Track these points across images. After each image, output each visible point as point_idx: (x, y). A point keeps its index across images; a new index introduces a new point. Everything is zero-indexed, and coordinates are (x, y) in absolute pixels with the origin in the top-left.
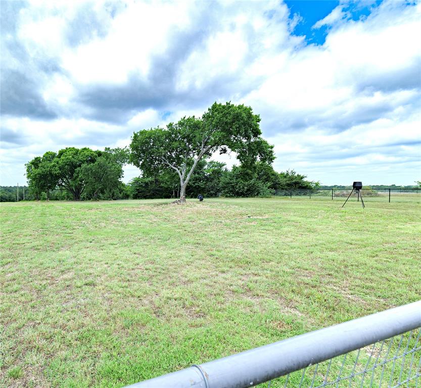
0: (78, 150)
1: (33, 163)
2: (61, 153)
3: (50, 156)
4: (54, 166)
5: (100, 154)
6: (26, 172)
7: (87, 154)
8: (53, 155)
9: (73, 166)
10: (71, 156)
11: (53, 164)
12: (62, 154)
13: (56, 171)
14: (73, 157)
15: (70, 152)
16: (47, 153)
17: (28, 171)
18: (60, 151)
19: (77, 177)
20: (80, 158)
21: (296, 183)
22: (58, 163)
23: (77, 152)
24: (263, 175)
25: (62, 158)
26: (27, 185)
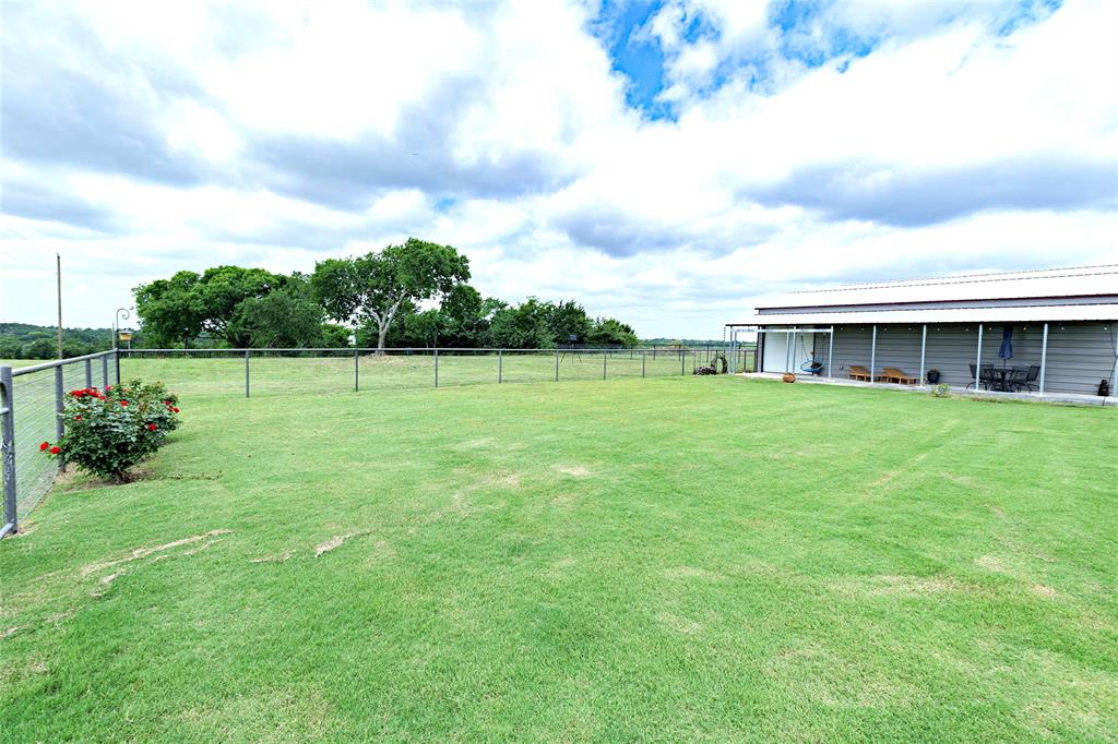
0: (242, 272)
1: (149, 291)
2: (210, 275)
3: (185, 280)
4: (193, 297)
5: (283, 281)
6: (135, 304)
7: (258, 280)
8: (194, 278)
9: (232, 299)
10: (227, 283)
11: (191, 294)
12: (211, 277)
13: (198, 306)
14: (231, 284)
15: (227, 275)
16: (180, 274)
17: (138, 301)
18: (207, 272)
19: (239, 317)
20: (246, 285)
21: (606, 336)
22: (201, 292)
23: (240, 274)
24: (565, 323)
25: (209, 284)
26: (137, 328)
